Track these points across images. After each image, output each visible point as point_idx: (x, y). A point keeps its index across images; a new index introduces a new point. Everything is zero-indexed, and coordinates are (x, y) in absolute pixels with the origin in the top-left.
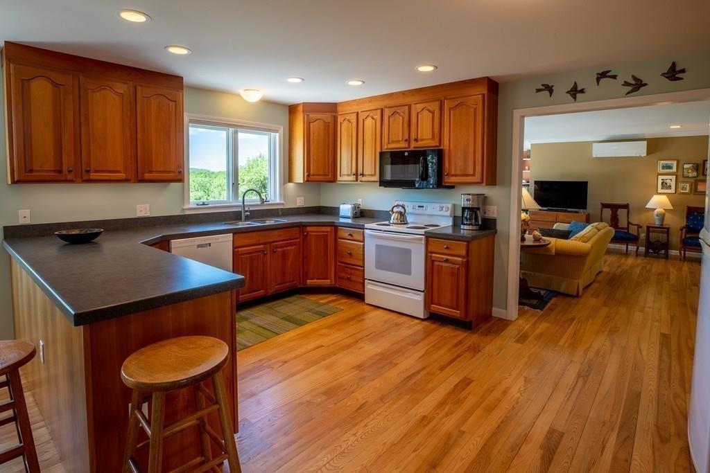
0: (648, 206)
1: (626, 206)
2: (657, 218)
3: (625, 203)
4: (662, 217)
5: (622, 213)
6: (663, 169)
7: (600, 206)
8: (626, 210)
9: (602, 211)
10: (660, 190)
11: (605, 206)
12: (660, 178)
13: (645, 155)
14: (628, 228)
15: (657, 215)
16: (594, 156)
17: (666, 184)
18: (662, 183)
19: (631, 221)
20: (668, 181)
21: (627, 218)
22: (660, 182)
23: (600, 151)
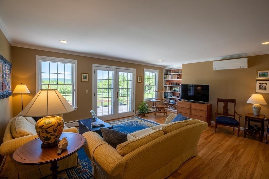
0: (248, 102)
1: (233, 101)
2: (254, 110)
3: (233, 98)
4: (259, 109)
5: (230, 105)
6: (260, 76)
7: (217, 100)
8: (234, 103)
9: (217, 103)
10: (258, 91)
11: (219, 100)
12: (258, 83)
13: (247, 67)
14: (234, 116)
15: (255, 108)
16: (214, 69)
17: (262, 86)
18: (260, 86)
19: (236, 111)
20: (264, 85)
21: (234, 109)
22: (258, 85)
23: (218, 66)
